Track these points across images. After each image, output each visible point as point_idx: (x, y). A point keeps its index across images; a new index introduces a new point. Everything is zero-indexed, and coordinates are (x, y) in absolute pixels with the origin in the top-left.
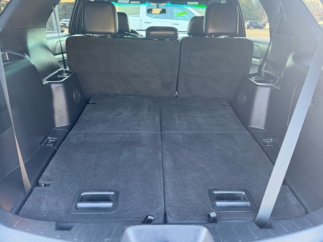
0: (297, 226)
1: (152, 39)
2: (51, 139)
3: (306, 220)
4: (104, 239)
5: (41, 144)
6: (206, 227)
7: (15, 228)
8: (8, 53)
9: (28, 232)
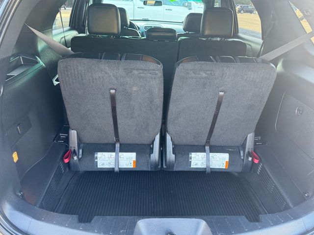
0: (281, 220)
1: (152, 41)
2: (62, 136)
3: (288, 214)
4: (119, 231)
5: (54, 141)
6: (205, 220)
7: (43, 221)
8: (22, 58)
9: (54, 224)
